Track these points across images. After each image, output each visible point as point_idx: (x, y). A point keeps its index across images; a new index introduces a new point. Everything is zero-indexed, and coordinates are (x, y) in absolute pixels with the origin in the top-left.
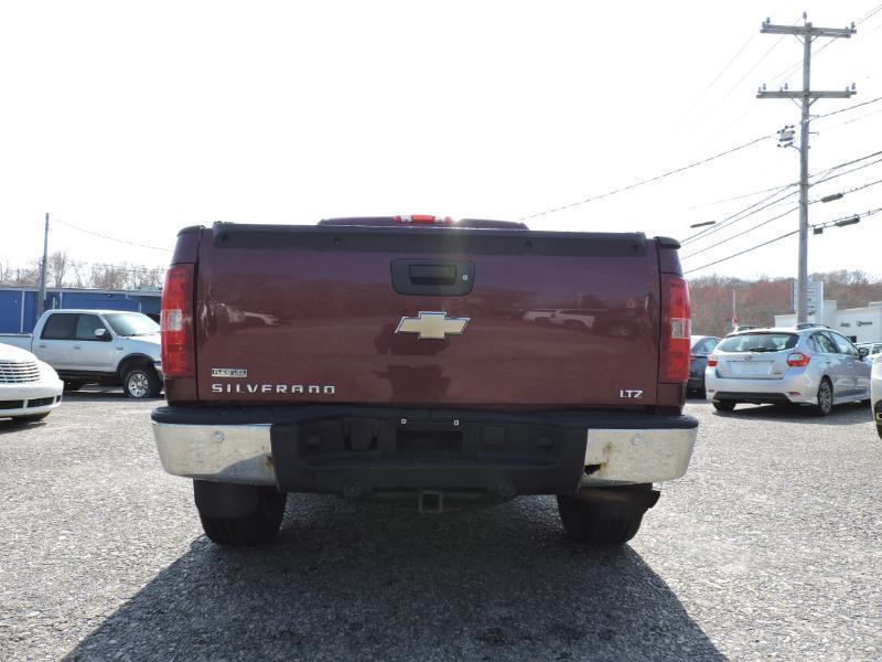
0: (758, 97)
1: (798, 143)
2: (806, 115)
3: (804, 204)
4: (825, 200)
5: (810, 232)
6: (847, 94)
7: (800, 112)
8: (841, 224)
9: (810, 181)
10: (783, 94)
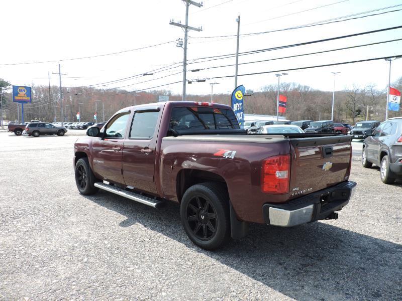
0: (170, 24)
1: (183, 46)
2: (186, 35)
3: (185, 71)
4: (193, 71)
5: (187, 83)
6: (199, 30)
7: (184, 34)
8: (199, 81)
9: (187, 62)
10: (179, 25)
